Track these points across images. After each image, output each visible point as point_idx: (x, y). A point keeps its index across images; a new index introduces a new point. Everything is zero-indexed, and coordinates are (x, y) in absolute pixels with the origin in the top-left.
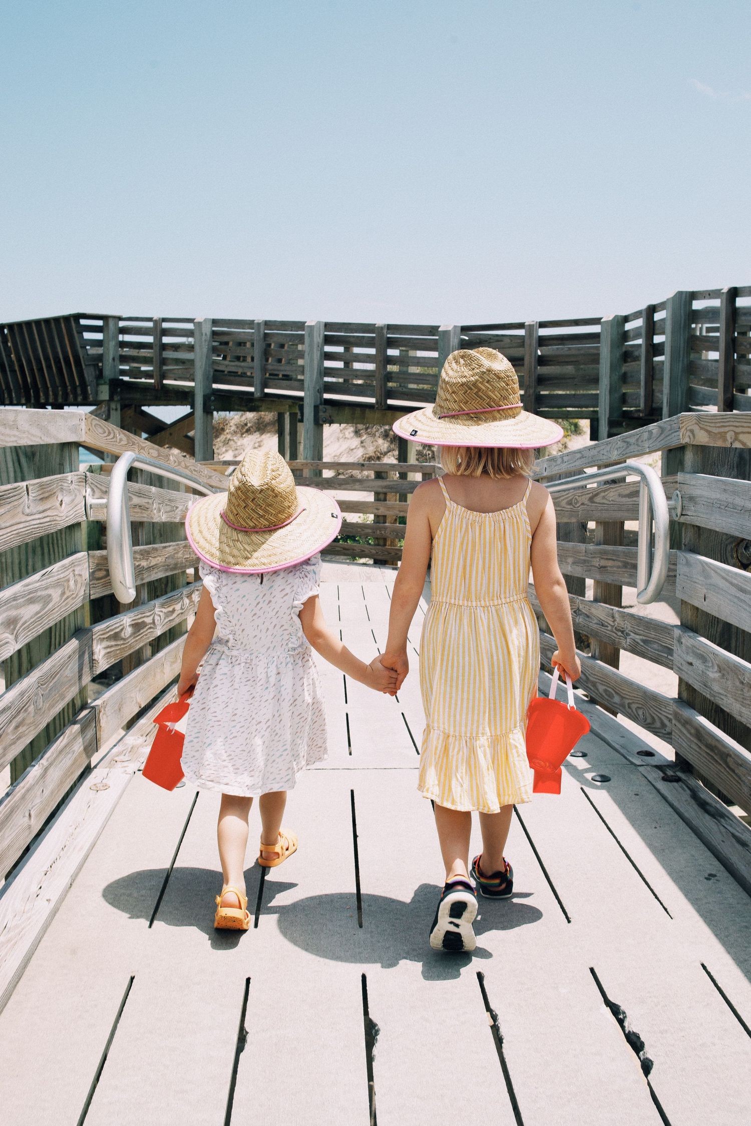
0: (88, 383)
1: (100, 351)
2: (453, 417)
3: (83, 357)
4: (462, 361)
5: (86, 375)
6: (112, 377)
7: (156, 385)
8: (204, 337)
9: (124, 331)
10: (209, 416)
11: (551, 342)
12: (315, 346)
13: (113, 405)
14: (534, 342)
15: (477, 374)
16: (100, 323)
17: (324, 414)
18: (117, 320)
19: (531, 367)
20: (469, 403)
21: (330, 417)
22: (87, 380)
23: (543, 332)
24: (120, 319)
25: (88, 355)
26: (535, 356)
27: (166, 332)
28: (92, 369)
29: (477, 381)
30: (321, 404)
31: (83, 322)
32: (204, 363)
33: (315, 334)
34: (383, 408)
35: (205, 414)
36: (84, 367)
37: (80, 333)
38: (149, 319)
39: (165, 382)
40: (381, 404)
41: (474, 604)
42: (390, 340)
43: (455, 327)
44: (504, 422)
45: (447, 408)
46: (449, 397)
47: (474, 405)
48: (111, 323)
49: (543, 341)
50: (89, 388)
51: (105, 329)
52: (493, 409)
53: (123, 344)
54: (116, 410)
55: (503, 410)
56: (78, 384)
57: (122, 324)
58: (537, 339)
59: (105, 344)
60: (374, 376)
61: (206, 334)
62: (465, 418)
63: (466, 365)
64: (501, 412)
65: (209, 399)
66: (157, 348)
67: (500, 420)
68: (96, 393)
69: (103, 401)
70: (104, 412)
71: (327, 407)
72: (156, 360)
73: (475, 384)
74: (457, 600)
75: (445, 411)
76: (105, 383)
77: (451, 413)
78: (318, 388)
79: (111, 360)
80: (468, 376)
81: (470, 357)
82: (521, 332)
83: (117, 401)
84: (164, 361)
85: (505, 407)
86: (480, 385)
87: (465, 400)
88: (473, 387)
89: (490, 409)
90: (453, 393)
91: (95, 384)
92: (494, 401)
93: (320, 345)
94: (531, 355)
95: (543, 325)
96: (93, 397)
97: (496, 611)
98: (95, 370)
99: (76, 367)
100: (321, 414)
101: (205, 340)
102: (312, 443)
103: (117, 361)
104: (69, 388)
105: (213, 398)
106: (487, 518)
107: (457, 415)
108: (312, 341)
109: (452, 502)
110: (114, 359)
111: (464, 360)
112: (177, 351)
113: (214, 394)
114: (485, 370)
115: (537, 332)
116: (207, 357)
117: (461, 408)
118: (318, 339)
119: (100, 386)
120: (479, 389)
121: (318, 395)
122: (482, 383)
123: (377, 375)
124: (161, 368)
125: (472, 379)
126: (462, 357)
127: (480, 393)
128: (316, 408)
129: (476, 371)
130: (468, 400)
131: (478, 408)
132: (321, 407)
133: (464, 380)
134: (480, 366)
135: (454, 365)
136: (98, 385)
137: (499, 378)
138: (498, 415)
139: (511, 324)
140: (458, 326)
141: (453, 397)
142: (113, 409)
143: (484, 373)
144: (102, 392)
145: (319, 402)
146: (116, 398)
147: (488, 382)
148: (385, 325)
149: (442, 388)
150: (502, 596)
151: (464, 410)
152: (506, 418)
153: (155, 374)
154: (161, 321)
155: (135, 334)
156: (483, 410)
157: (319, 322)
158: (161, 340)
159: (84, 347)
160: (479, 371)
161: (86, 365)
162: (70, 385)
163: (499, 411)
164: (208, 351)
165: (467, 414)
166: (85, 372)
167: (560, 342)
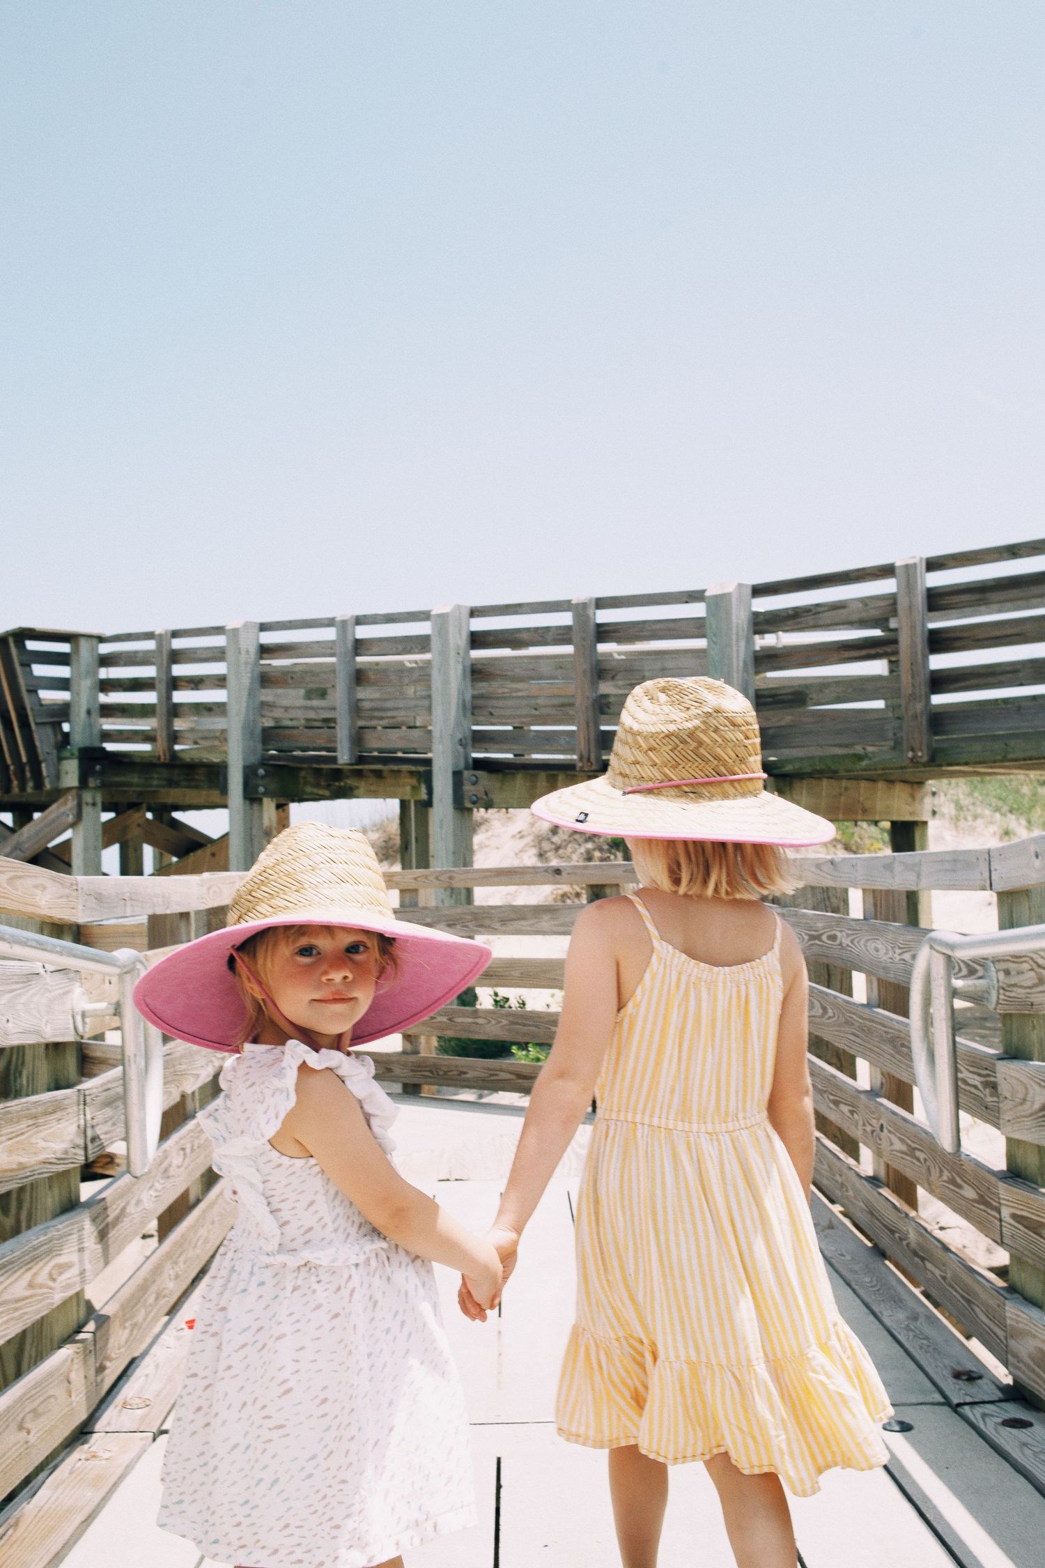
0: (41, 757)
1: (62, 696)
2: (650, 791)
3: (32, 709)
4: (663, 697)
5: (38, 743)
6: (87, 743)
7: (162, 754)
8: (243, 657)
9: (106, 661)
10: (256, 806)
11: (956, 599)
12: (452, 654)
13: (87, 797)
14: (920, 600)
15: (698, 715)
16: (64, 648)
17: (473, 788)
18: (95, 641)
19: (916, 653)
20: (680, 767)
21: (486, 794)
22: (39, 751)
23: (937, 579)
24: (101, 639)
25: (41, 705)
26: (923, 632)
27: (176, 657)
28: (49, 730)
29: (696, 728)
30: (467, 768)
31: (32, 645)
32: (244, 705)
33: (452, 631)
34: (594, 767)
35: (248, 802)
36: (33, 727)
37: (26, 665)
38: (149, 636)
39: (177, 747)
40: (589, 760)
41: (695, 1127)
42: (602, 629)
43: (740, 586)
44: (740, 802)
45: (639, 776)
46: (641, 757)
47: (690, 770)
48: (84, 645)
49: (937, 600)
50: (43, 765)
51: (74, 658)
52: (724, 778)
53: (107, 686)
54: (94, 804)
55: (739, 781)
56: (24, 759)
57: (104, 649)
58: (925, 596)
59: (74, 685)
60: (571, 705)
61: (248, 652)
62: (673, 793)
63: (672, 704)
64: (736, 784)
65: (256, 774)
66: (162, 686)
67: (735, 797)
68: (58, 777)
69: (69, 789)
70: (71, 809)
71: (480, 773)
72: (162, 711)
73: (692, 734)
74: (663, 1120)
75: (634, 782)
76: (71, 757)
77: (644, 785)
78: (459, 736)
79: (83, 714)
80: (679, 720)
81: (682, 692)
82: (887, 586)
83: (96, 788)
84: (175, 711)
85: (741, 776)
86: (701, 735)
87: (674, 762)
88: (688, 740)
89: (719, 778)
90: (650, 749)
91: (55, 760)
92: (725, 764)
93: (461, 652)
94: (913, 627)
95: (934, 564)
96: (50, 783)
97: (733, 1141)
98: (55, 735)
99: (21, 727)
100: (467, 788)
101: (247, 663)
102: (451, 846)
103: (95, 714)
104: (12, 768)
105: (261, 772)
106: (721, 977)
107: (658, 788)
108: (445, 644)
109: (664, 943)
110: (89, 712)
111: (667, 695)
112: (198, 689)
113: (264, 764)
114: (710, 711)
115: (923, 580)
116: (249, 695)
117: (666, 775)
118: (459, 640)
119: (65, 762)
120: (700, 743)
121: (461, 749)
122: (704, 732)
123: (578, 701)
124: (169, 724)
125: (689, 725)
126: (663, 690)
127: (702, 751)
128: (457, 775)
129: (694, 711)
130: (680, 762)
131: (696, 775)
132: (466, 774)
133: (672, 728)
134: (700, 702)
135: (646, 703)
136: (60, 759)
137: (734, 725)
138: (730, 789)
139: (864, 569)
140: (747, 585)
141: (649, 757)
142: (87, 804)
143: (708, 715)
144: (67, 773)
145: (462, 765)
146: (92, 782)
147: (716, 730)
148: (590, 600)
149: (626, 743)
150: (740, 1115)
151: (671, 780)
152: (744, 795)
153: (158, 734)
154: (169, 635)
155: (126, 664)
156: (707, 779)
157: (458, 607)
158: (169, 670)
159: (33, 692)
160: (700, 712)
161: (37, 724)
162: (13, 764)
163: (732, 782)
164: (251, 683)
165: (677, 786)
166: (36, 737)
167: (977, 596)
